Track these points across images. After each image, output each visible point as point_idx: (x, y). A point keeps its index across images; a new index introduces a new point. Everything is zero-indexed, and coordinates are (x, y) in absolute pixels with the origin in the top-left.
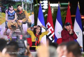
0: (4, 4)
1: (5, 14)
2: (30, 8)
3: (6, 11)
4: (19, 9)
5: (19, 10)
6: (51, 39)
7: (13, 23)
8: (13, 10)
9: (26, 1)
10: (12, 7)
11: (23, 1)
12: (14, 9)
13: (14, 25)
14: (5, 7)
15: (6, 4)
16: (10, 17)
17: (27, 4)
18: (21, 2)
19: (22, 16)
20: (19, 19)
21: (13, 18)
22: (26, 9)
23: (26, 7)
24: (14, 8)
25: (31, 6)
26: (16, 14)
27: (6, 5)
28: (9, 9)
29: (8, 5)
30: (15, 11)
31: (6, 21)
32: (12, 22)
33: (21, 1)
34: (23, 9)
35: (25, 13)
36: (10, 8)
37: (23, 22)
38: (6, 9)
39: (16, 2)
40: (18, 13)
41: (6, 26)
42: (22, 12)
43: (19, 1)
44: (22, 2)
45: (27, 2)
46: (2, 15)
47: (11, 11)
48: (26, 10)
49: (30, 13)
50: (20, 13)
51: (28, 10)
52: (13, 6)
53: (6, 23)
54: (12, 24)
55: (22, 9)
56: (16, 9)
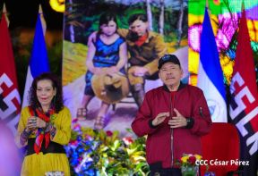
0: (86, 15)
1: (86, 48)
2: (175, 26)
3: (90, 39)
4: (136, 30)
5: (136, 33)
6: (244, 132)
7: (111, 77)
8: (116, 32)
9: (162, 4)
10: (112, 23)
11: (151, 4)
12: (120, 30)
13: (117, 86)
14: (89, 24)
15: (90, 16)
16: (101, 59)
17: (165, 12)
18: (146, 8)
19: (144, 54)
20: (133, 65)
21: (113, 60)
22: (161, 30)
23: (162, 23)
24: (117, 28)
25: (181, 20)
26: (123, 47)
27: (92, 19)
28: (100, 32)
29: (99, 17)
30: (121, 37)
31: (88, 72)
32: (108, 75)
33: (145, 3)
34: (151, 29)
35: (155, 44)
36: (105, 29)
37: (147, 72)
38: (92, 31)
39: (128, 7)
40: (132, 44)
41: (87, 87)
42: (147, 41)
43: (138, 3)
44: (149, 7)
45: (167, 6)
46: (74, 51)
47: (108, 36)
48: (159, 32)
49: (173, 43)
50: (140, 44)
51: (167, 33)
52: (115, 21)
53: (87, 77)
54: (109, 82)
55: (147, 31)
56: (124, 31)
